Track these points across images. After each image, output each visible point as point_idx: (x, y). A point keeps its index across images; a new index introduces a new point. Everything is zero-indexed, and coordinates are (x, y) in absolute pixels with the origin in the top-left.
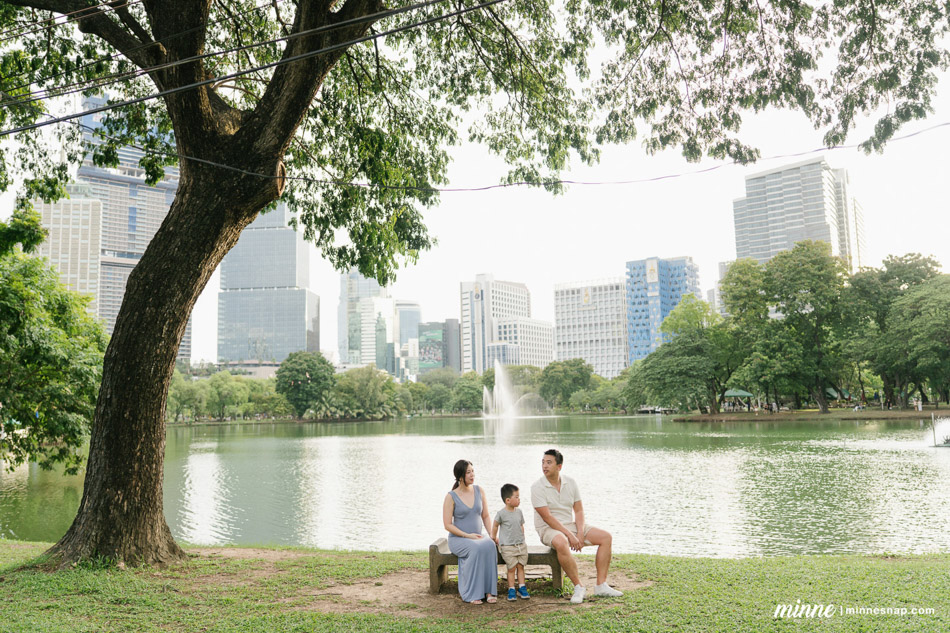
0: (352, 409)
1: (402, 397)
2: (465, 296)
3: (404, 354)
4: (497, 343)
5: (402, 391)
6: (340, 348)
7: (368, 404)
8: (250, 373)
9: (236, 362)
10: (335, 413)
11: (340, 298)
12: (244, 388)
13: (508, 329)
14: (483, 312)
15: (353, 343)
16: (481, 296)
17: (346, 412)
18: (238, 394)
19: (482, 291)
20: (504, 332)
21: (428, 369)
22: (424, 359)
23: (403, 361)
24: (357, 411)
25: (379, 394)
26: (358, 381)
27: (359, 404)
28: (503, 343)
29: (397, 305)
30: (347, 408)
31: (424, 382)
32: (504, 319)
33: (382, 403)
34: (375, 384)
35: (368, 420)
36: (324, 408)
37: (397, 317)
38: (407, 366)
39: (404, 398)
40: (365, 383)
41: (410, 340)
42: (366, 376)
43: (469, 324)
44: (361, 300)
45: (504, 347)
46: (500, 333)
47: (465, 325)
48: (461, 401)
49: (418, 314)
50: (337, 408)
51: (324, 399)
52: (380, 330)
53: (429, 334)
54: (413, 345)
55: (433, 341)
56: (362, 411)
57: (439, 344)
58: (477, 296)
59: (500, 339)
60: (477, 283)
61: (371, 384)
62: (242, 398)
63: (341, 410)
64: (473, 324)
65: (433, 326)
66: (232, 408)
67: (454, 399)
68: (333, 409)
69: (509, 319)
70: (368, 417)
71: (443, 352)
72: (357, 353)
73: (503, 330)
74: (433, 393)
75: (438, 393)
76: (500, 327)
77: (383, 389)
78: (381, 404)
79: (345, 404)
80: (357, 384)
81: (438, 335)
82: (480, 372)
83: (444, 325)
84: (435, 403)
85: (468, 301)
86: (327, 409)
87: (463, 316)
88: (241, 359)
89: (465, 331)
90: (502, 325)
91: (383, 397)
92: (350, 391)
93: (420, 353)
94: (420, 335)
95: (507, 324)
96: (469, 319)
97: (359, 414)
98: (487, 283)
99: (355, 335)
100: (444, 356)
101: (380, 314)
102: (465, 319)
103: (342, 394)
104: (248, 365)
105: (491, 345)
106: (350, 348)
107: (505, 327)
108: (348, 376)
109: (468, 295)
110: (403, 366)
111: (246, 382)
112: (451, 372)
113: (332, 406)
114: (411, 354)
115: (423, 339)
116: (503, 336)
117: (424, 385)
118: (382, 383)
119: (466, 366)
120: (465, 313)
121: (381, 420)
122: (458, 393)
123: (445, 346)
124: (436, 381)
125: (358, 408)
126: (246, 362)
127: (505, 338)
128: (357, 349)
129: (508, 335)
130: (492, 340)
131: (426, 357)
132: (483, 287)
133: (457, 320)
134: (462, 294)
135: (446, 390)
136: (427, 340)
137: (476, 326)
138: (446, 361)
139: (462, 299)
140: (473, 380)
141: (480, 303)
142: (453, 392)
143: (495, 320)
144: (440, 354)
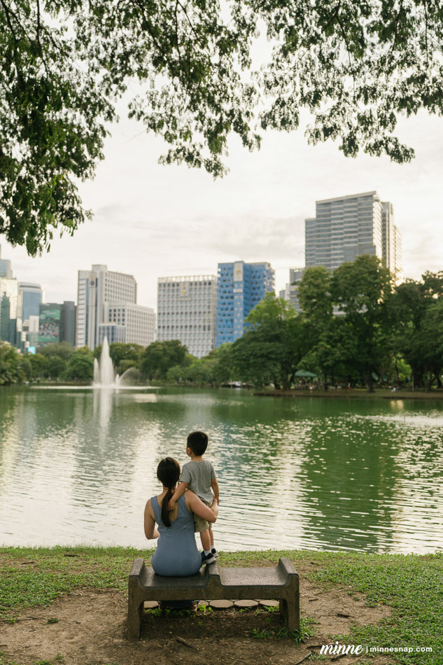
1: (23, 366)
2: (81, 282)
3: (26, 329)
4: (107, 324)
5: (23, 361)
13: (117, 313)
14: (96, 297)
16: (95, 283)
19: (97, 279)
20: (114, 314)
21: (45, 343)
22: (43, 334)
23: (24, 335)
25: (3, 362)
28: (113, 324)
29: (21, 286)
31: (42, 353)
32: (115, 304)
37: (21, 297)
38: (27, 339)
39: (25, 367)
41: (31, 317)
43: (84, 307)
45: (113, 328)
46: (110, 315)
47: (80, 307)
48: (74, 372)
49: (39, 295)
52: (5, 307)
53: (48, 313)
54: (33, 322)
55: (52, 319)
57: (57, 322)
58: (92, 283)
59: (110, 320)
60: (92, 272)
64: (87, 307)
65: (52, 307)
67: (69, 369)
69: (119, 304)
71: (60, 329)
73: (113, 313)
74: (50, 363)
75: (55, 363)
76: (110, 311)
77: (6, 358)
78: (4, 371)
81: (56, 315)
82: (92, 348)
83: (62, 306)
84: (52, 372)
85: (84, 287)
87: (78, 300)
89: (80, 312)
90: (113, 308)
91: (6, 365)
93: (40, 329)
94: (40, 313)
95: (117, 308)
96: (84, 302)
98: (102, 273)
100: (60, 332)
102: (81, 302)
105: (102, 325)
107: (115, 310)
109: (84, 282)
110: (23, 339)
112: (66, 346)
114: (31, 330)
115: (43, 317)
116: (112, 318)
117: (42, 356)
118: (5, 353)
119: (79, 342)
120: (81, 297)
122: (72, 364)
123: (62, 324)
124: (53, 353)
127: (115, 320)
129: (117, 318)
130: (103, 321)
131: (45, 333)
132: (98, 276)
133: (73, 303)
134: (79, 280)
135: (62, 362)
136: (47, 318)
137: (90, 308)
138: (62, 336)
139: (79, 285)
140: (85, 354)
141: (94, 290)
142: (68, 363)
143: (106, 304)
144: (57, 330)
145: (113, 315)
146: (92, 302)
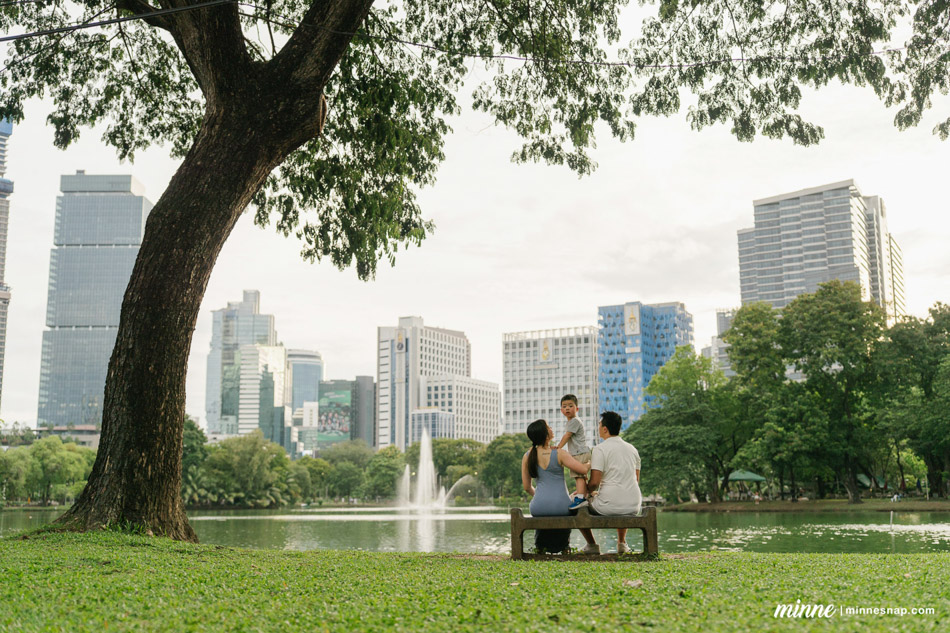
0: (228, 492)
1: (297, 477)
2: (383, 346)
3: (298, 422)
4: (424, 410)
5: (297, 469)
6: (208, 412)
7: (250, 485)
8: (84, 443)
9: (64, 428)
10: (205, 497)
11: (211, 345)
12: (79, 460)
13: (440, 392)
14: (407, 366)
15: (228, 405)
16: (405, 346)
17: (221, 496)
18: (71, 468)
19: (407, 340)
20: (435, 395)
21: (329, 443)
22: (325, 429)
23: (295, 431)
24: (234, 495)
25: (267, 472)
26: (237, 454)
27: (238, 486)
28: (433, 410)
29: (290, 356)
30: (221, 491)
31: (325, 459)
32: (436, 378)
33: (270, 485)
34: (262, 459)
35: (250, 508)
36: (189, 491)
37: (289, 373)
38: (300, 439)
39: (300, 478)
40: (248, 456)
41: (306, 404)
42: (249, 448)
43: (388, 384)
44: (241, 348)
45: (434, 416)
46: (429, 397)
47: (382, 385)
48: (376, 487)
49: (318, 369)
50: (208, 490)
51: (190, 477)
52: (266, 388)
53: (333, 396)
54: (310, 412)
55: (338, 406)
56: (242, 495)
57: (346, 409)
58: (400, 347)
59: (429, 404)
60: (400, 329)
61: (256, 458)
62: (76, 474)
63: (213, 493)
64: (393, 379)
65: (339, 385)
66: (60, 488)
67: (367, 483)
68: (203, 492)
69: (442, 378)
70: (250, 503)
71: (351, 420)
72: (232, 419)
73: (433, 392)
74: (338, 474)
75: (345, 473)
76: (429, 389)
77: (272, 465)
78: (268, 486)
79: (219, 485)
80: (237, 458)
81: (346, 398)
82: (401, 446)
83: (353, 383)
84: (341, 487)
85: (387, 353)
86: (194, 491)
87: (379, 373)
88: (71, 424)
89: (382, 392)
90: (433, 386)
91: (272, 476)
92: (226, 467)
93: (320, 421)
94: (321, 396)
95: (439, 385)
96: (387, 376)
97: (237, 499)
98: (414, 330)
99: (231, 394)
100: (352, 426)
101: (266, 367)
102: (383, 377)
103: (216, 471)
104: (80, 432)
105: (417, 412)
106: (224, 412)
107: (436, 388)
108: (224, 447)
109: (387, 345)
110: (295, 438)
111: (81, 452)
112: (362, 446)
113: (201, 487)
114: (306, 423)
115: (324, 402)
116: (433, 400)
117: (326, 463)
118: (269, 459)
119: (381, 440)
120: (383, 369)
121: (267, 507)
122: (372, 475)
123: (355, 412)
124: (342, 458)
125: (237, 491)
126: (78, 427)
127: (436, 404)
128: (232, 414)
129: (440, 400)
130: (419, 405)
131: (328, 428)
132: (409, 336)
133: (372, 378)
134: (380, 342)
135: (356, 470)
136: (331, 403)
137: (397, 386)
138: (355, 433)
139: (379, 350)
140: (392, 457)
141: (404, 355)
142: (365, 473)
143: (423, 379)
144: (346, 423)
145: (433, 396)
146: (400, 376)
